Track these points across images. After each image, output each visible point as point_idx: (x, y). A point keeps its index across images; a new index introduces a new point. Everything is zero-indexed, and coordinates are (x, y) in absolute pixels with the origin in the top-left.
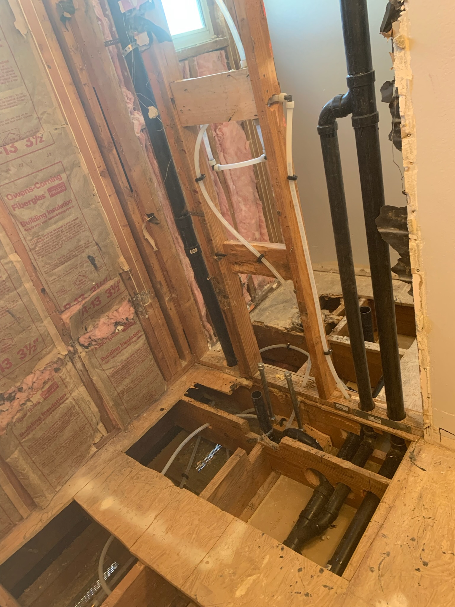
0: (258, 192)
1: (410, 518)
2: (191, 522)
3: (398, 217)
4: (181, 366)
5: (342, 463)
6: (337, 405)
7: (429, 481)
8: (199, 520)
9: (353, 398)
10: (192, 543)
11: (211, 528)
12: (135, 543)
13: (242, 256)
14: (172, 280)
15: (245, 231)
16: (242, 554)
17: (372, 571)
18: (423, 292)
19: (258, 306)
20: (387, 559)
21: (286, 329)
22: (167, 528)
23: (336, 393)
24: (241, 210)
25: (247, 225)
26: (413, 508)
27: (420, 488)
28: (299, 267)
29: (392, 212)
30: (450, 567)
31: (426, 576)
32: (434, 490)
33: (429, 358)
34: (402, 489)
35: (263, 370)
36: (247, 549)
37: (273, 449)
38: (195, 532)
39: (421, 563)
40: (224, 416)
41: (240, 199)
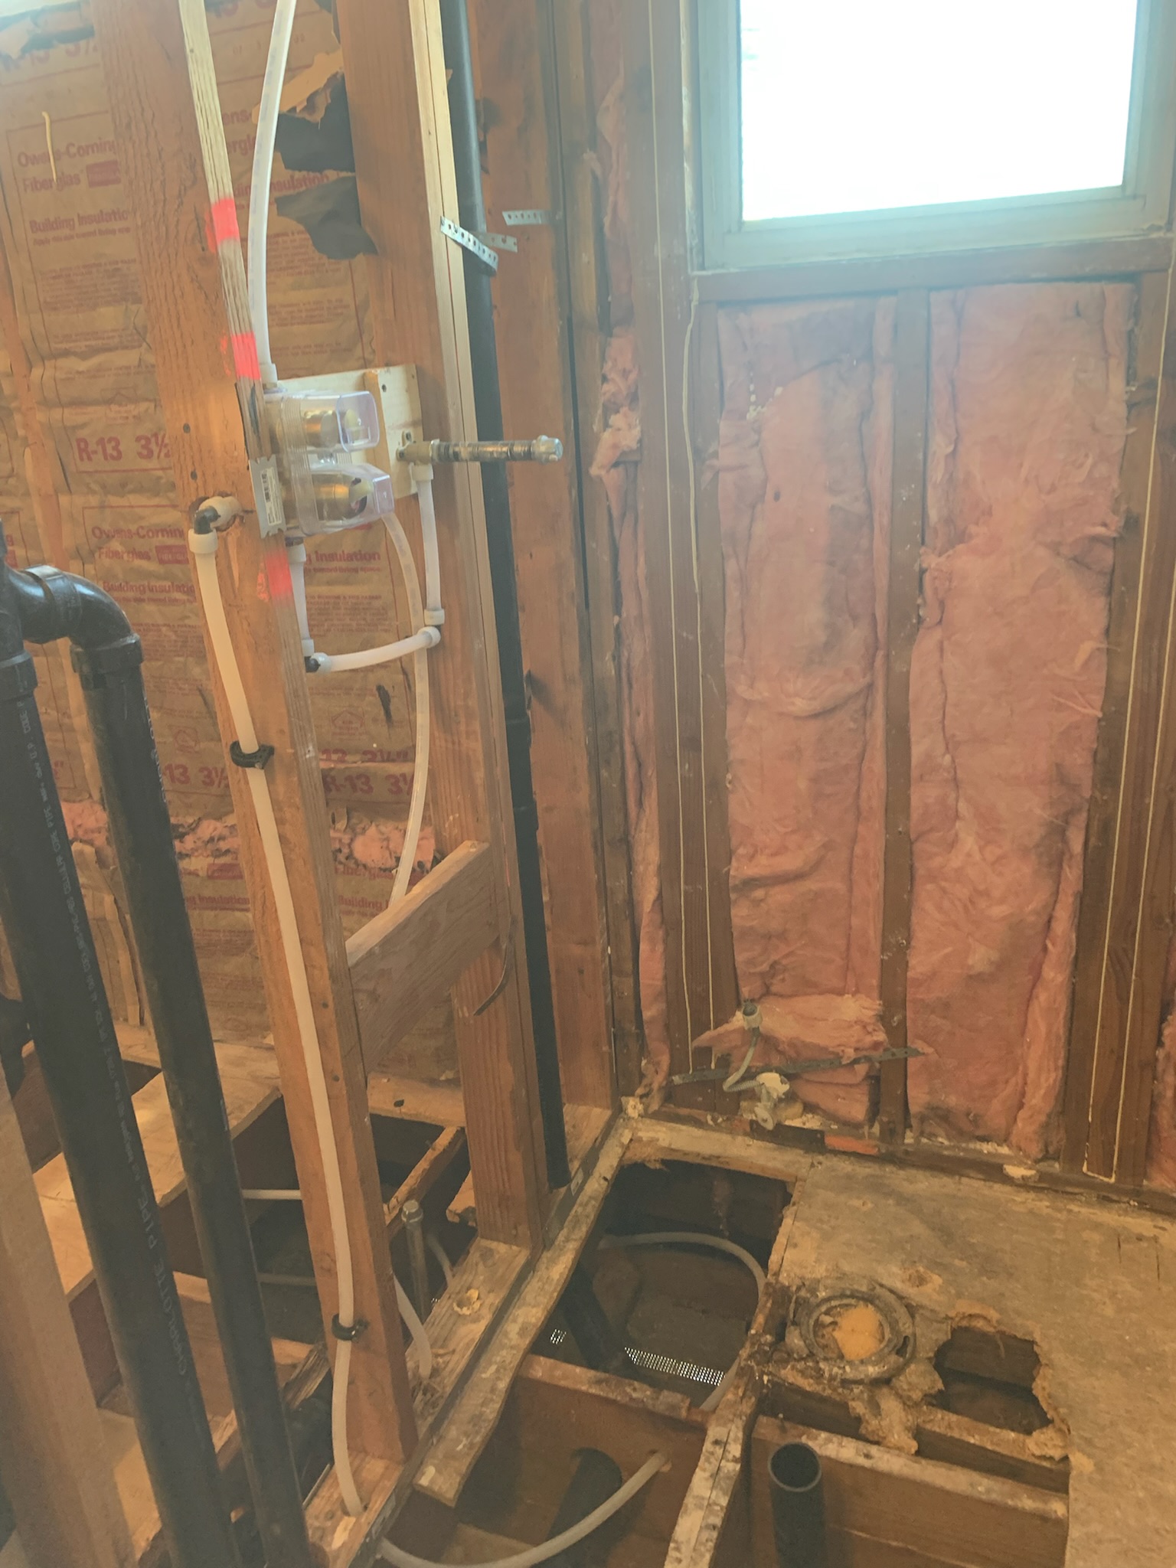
9: (343, 1523)
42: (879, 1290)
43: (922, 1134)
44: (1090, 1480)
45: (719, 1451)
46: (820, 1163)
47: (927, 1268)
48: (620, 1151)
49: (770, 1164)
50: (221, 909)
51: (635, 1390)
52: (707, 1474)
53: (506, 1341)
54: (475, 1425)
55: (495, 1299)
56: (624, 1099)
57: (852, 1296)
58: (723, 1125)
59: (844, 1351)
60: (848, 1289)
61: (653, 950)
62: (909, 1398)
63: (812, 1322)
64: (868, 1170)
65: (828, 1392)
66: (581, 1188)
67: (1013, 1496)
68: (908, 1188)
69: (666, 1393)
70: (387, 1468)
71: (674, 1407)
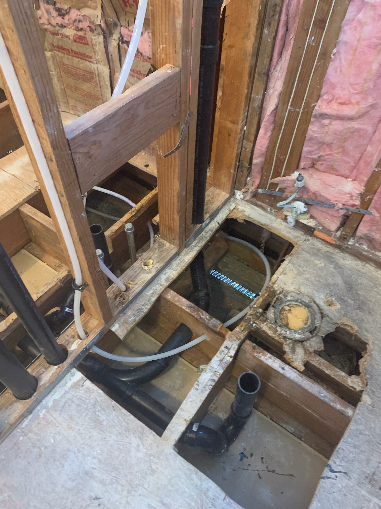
9: (77, 341)
21: (273, 283)
42: (312, 304)
43: (357, 242)
44: (367, 408)
45: (226, 351)
46: (309, 240)
47: (336, 299)
48: (228, 212)
49: (288, 235)
50: (82, 59)
51: (203, 314)
52: (218, 359)
53: (160, 282)
54: (138, 313)
55: (158, 266)
56: (236, 191)
57: (301, 303)
58: (274, 213)
59: (289, 322)
60: (300, 299)
61: (265, 134)
62: (308, 350)
63: (280, 308)
64: (328, 249)
65: (277, 338)
66: (207, 225)
67: (334, 402)
68: (341, 262)
69: (214, 319)
70: (98, 324)
71: (215, 326)
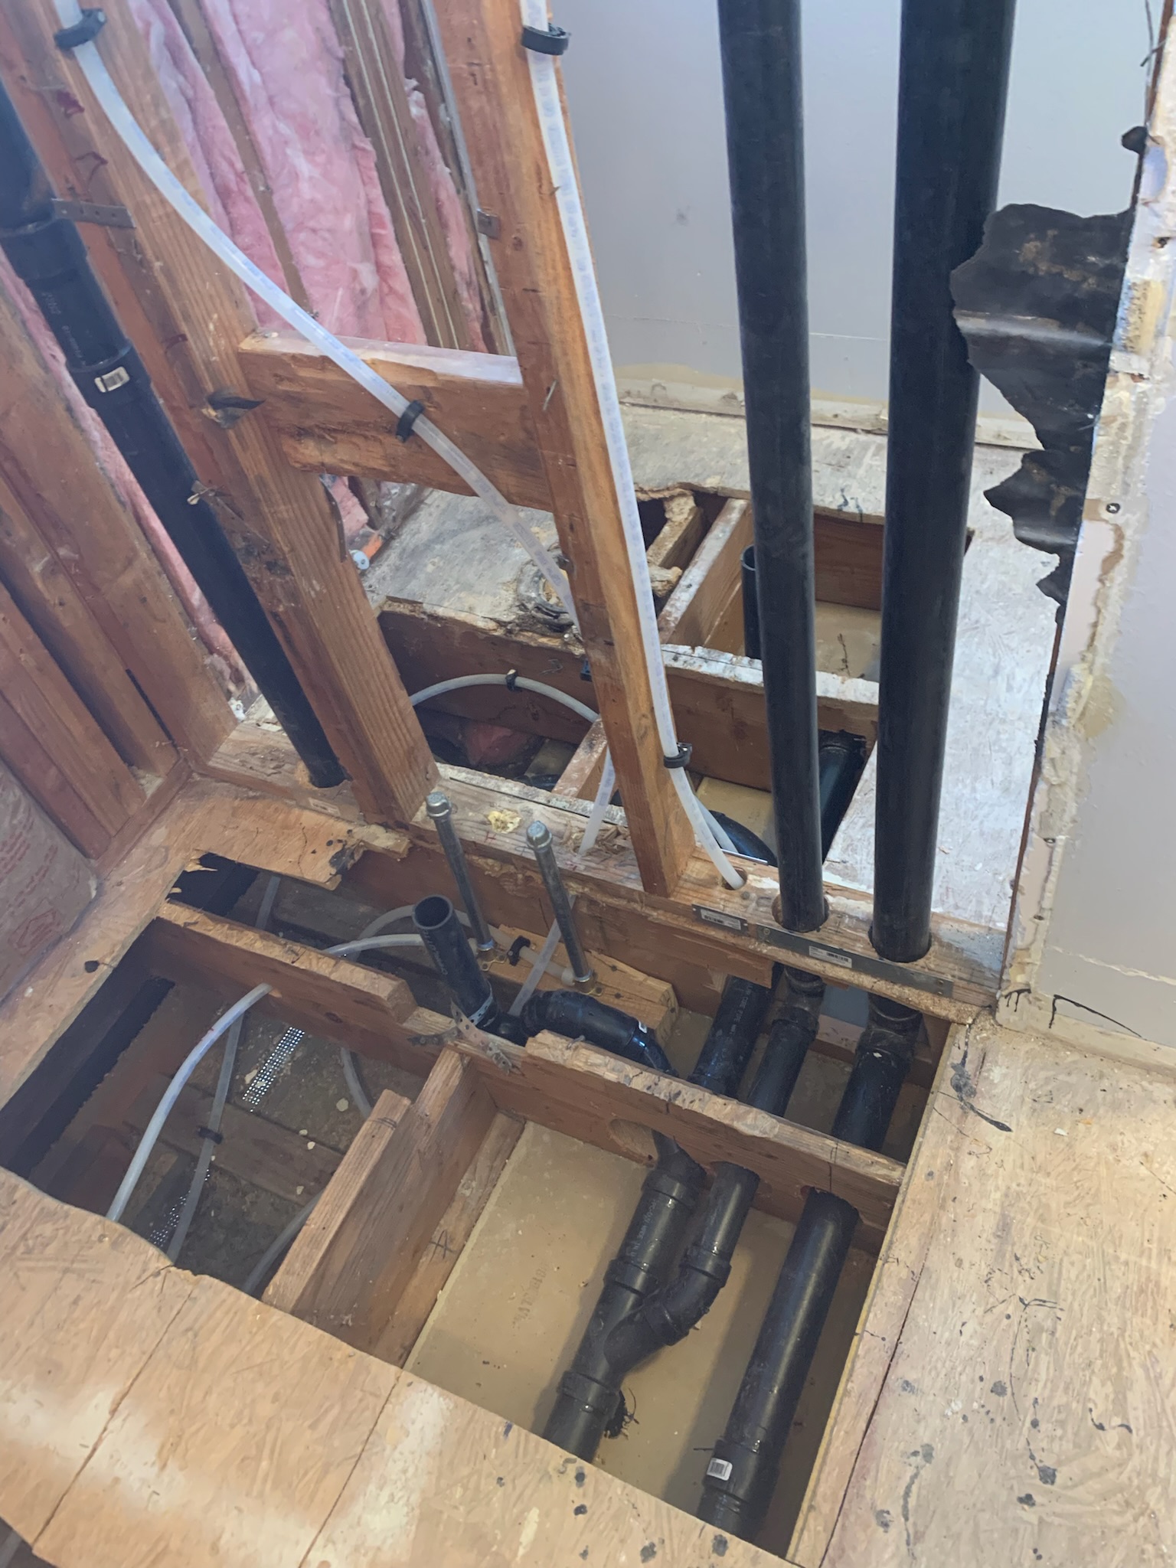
0: (354, 99)
1: (980, 1311)
2: (246, 1412)
3: (1070, 263)
4: (141, 794)
5: (738, 1118)
6: (704, 913)
7: (1022, 1166)
8: (276, 1398)
9: (754, 884)
10: (261, 1495)
11: (324, 1427)
12: (48, 1523)
13: (327, 405)
14: (46, 494)
15: (321, 263)
16: (445, 1516)
17: (885, 1525)
18: (1115, 592)
19: (393, 538)
20: (927, 1473)
21: (501, 624)
22: (162, 1447)
23: (695, 870)
24: (295, 176)
25: (325, 239)
26: (985, 1271)
27: (998, 1195)
28: (583, 469)
29: (1041, 237)
30: (1124, 1478)
31: (1057, 1521)
32: (1044, 1200)
33: (1072, 809)
34: (942, 1207)
35: (446, 816)
36: (458, 1492)
37: (501, 1065)
38: (266, 1452)
39: (1035, 1472)
40: (322, 972)
41: (284, 128)
52: (704, 665)
